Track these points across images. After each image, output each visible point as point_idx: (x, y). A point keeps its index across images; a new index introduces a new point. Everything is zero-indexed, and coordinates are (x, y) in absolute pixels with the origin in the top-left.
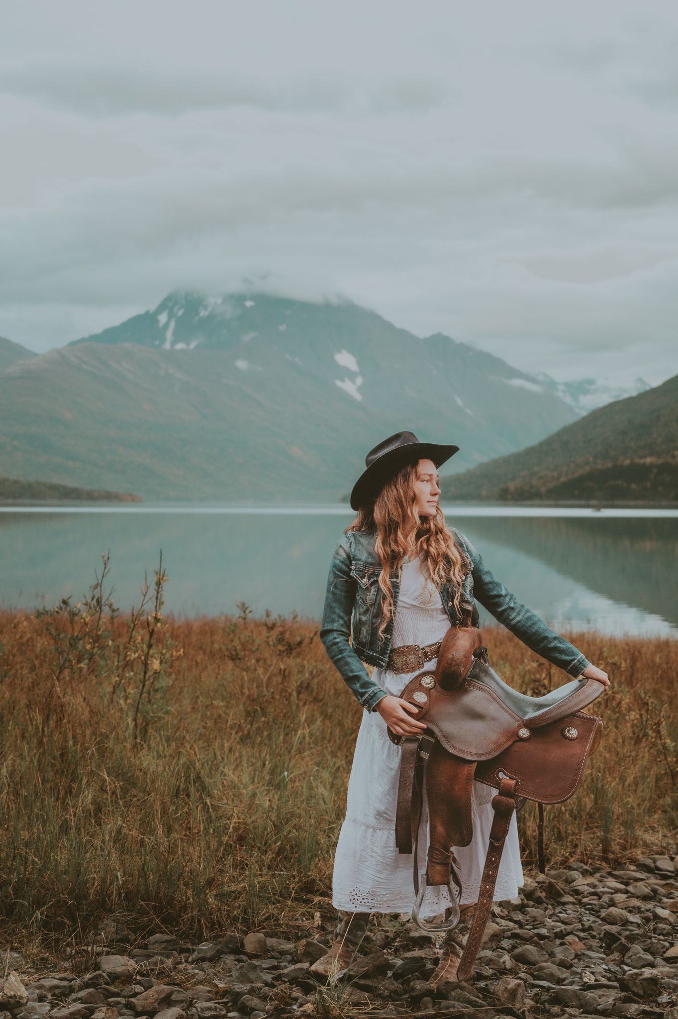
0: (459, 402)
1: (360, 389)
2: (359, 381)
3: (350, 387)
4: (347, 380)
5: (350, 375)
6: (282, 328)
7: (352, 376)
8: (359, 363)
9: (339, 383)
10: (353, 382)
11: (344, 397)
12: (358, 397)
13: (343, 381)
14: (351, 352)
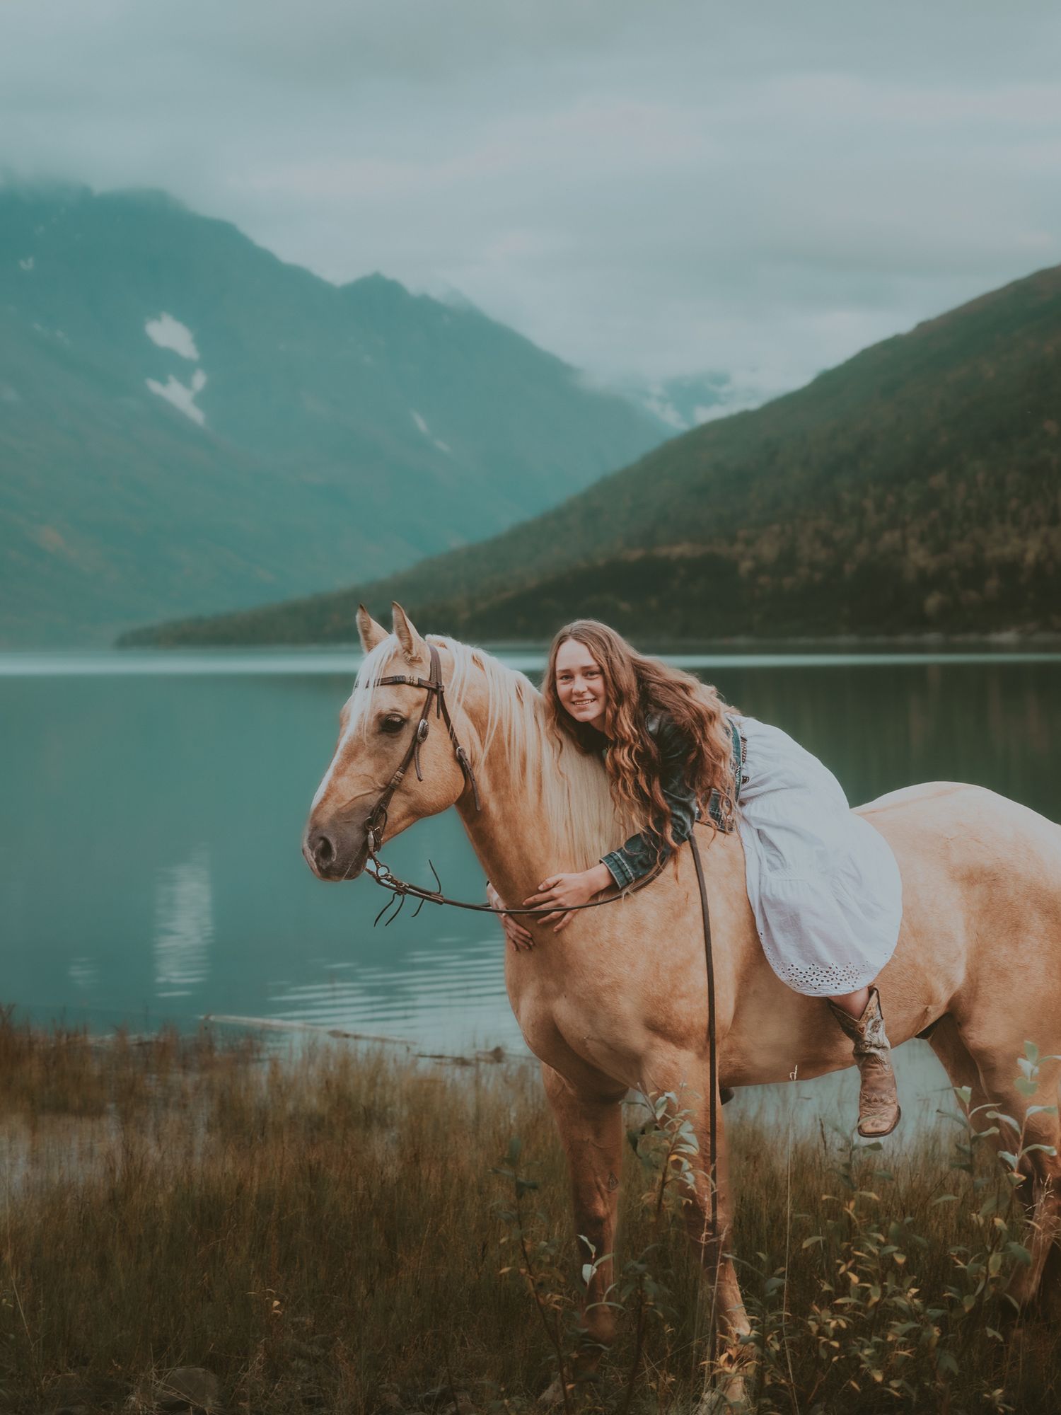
0: (421, 424)
1: (201, 400)
2: (199, 380)
3: (177, 395)
4: (171, 378)
5: (181, 369)
6: (27, 265)
7: (183, 370)
8: (200, 341)
9: (155, 386)
10: (187, 383)
11: (166, 416)
12: (197, 415)
13: (164, 382)
14: (180, 316)
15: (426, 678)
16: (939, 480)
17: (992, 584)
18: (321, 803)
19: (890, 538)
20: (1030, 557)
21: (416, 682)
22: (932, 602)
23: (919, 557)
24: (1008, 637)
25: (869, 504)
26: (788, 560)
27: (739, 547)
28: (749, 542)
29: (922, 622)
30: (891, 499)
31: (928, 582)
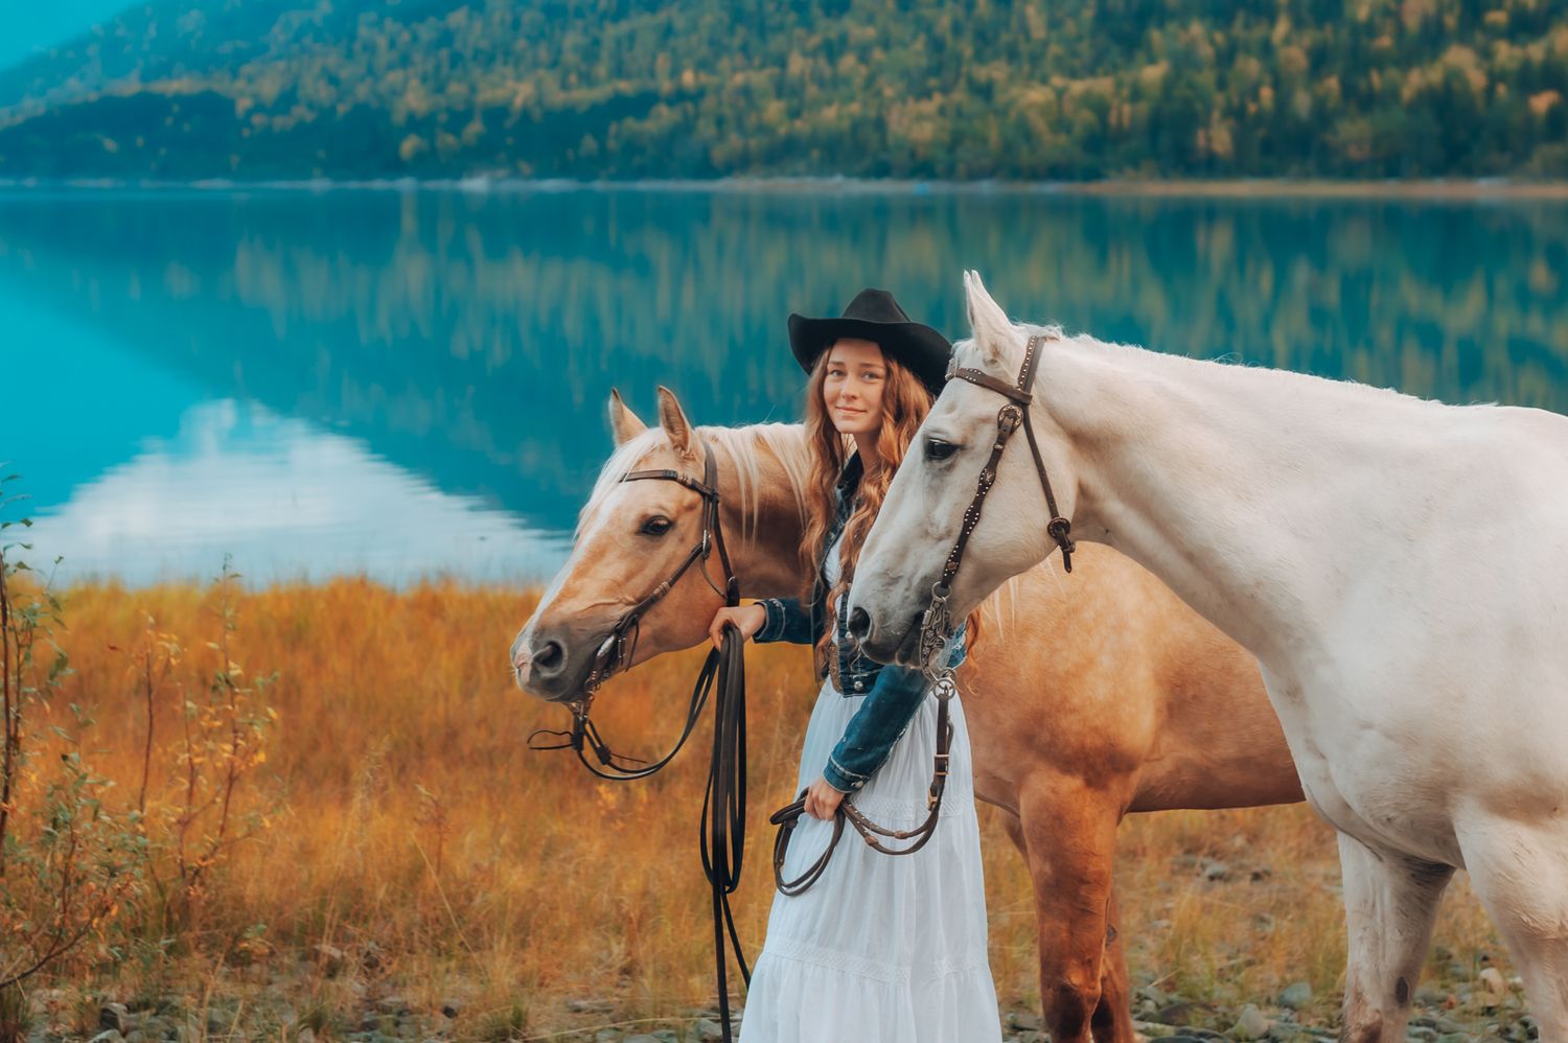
15: (700, 480)
17: (475, 128)
18: (553, 604)
19: (394, 77)
20: (519, 101)
21: (689, 482)
22: (408, 146)
24: (479, 183)
25: (382, 42)
26: (287, 98)
27: (240, 84)
28: (250, 79)
29: (397, 166)
30: (405, 36)
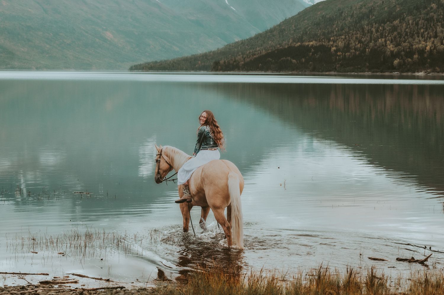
0: (227, 2)
16: (396, 22)
17: (416, 56)
19: (381, 41)
20: (428, 48)
22: (396, 62)
23: (391, 47)
24: (421, 74)
25: (374, 30)
26: (347, 47)
27: (331, 43)
28: (334, 41)
29: (392, 68)
30: (381, 28)
31: (394, 56)
